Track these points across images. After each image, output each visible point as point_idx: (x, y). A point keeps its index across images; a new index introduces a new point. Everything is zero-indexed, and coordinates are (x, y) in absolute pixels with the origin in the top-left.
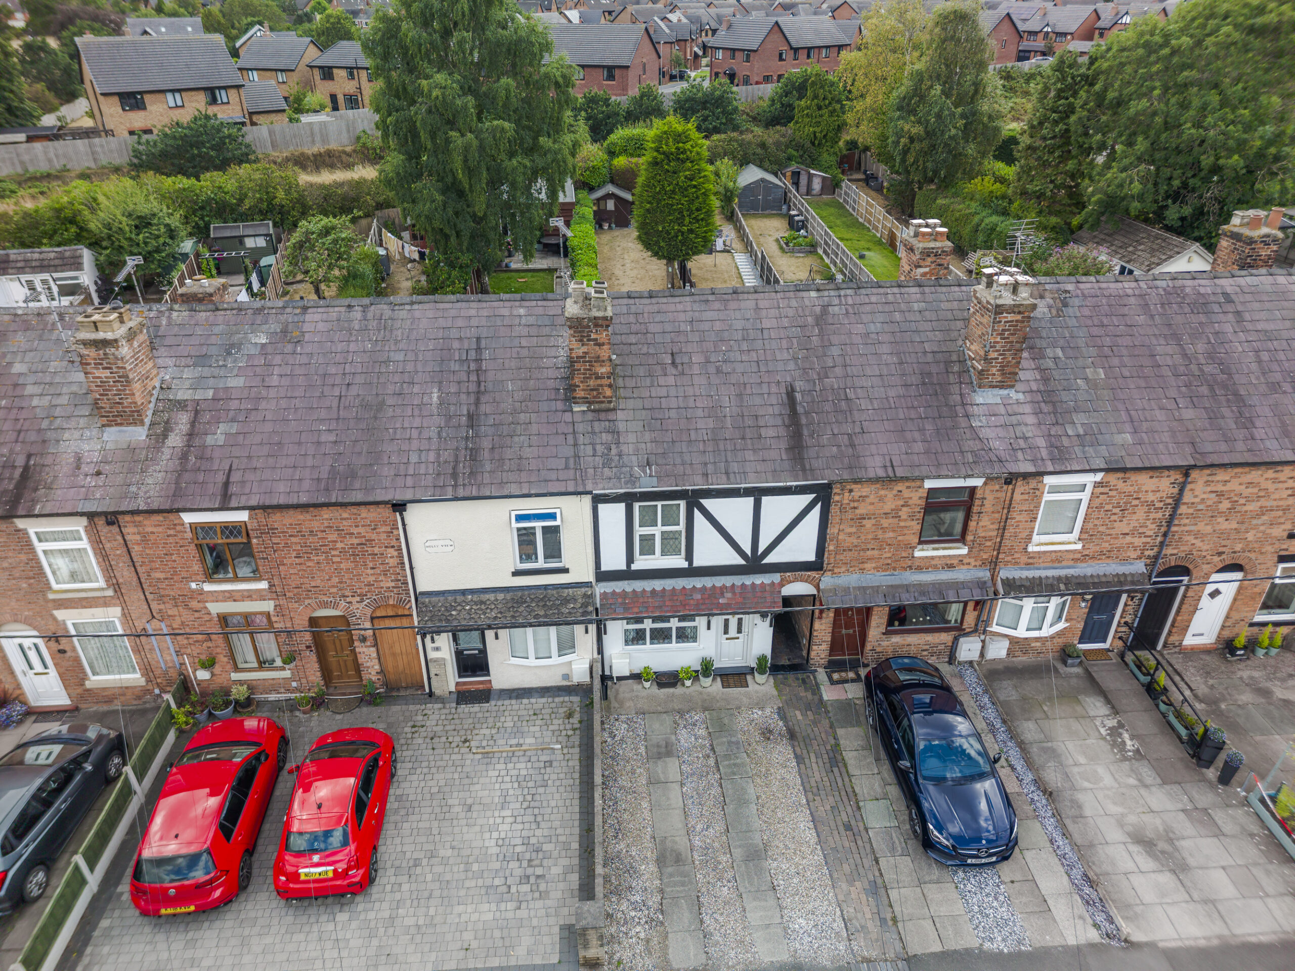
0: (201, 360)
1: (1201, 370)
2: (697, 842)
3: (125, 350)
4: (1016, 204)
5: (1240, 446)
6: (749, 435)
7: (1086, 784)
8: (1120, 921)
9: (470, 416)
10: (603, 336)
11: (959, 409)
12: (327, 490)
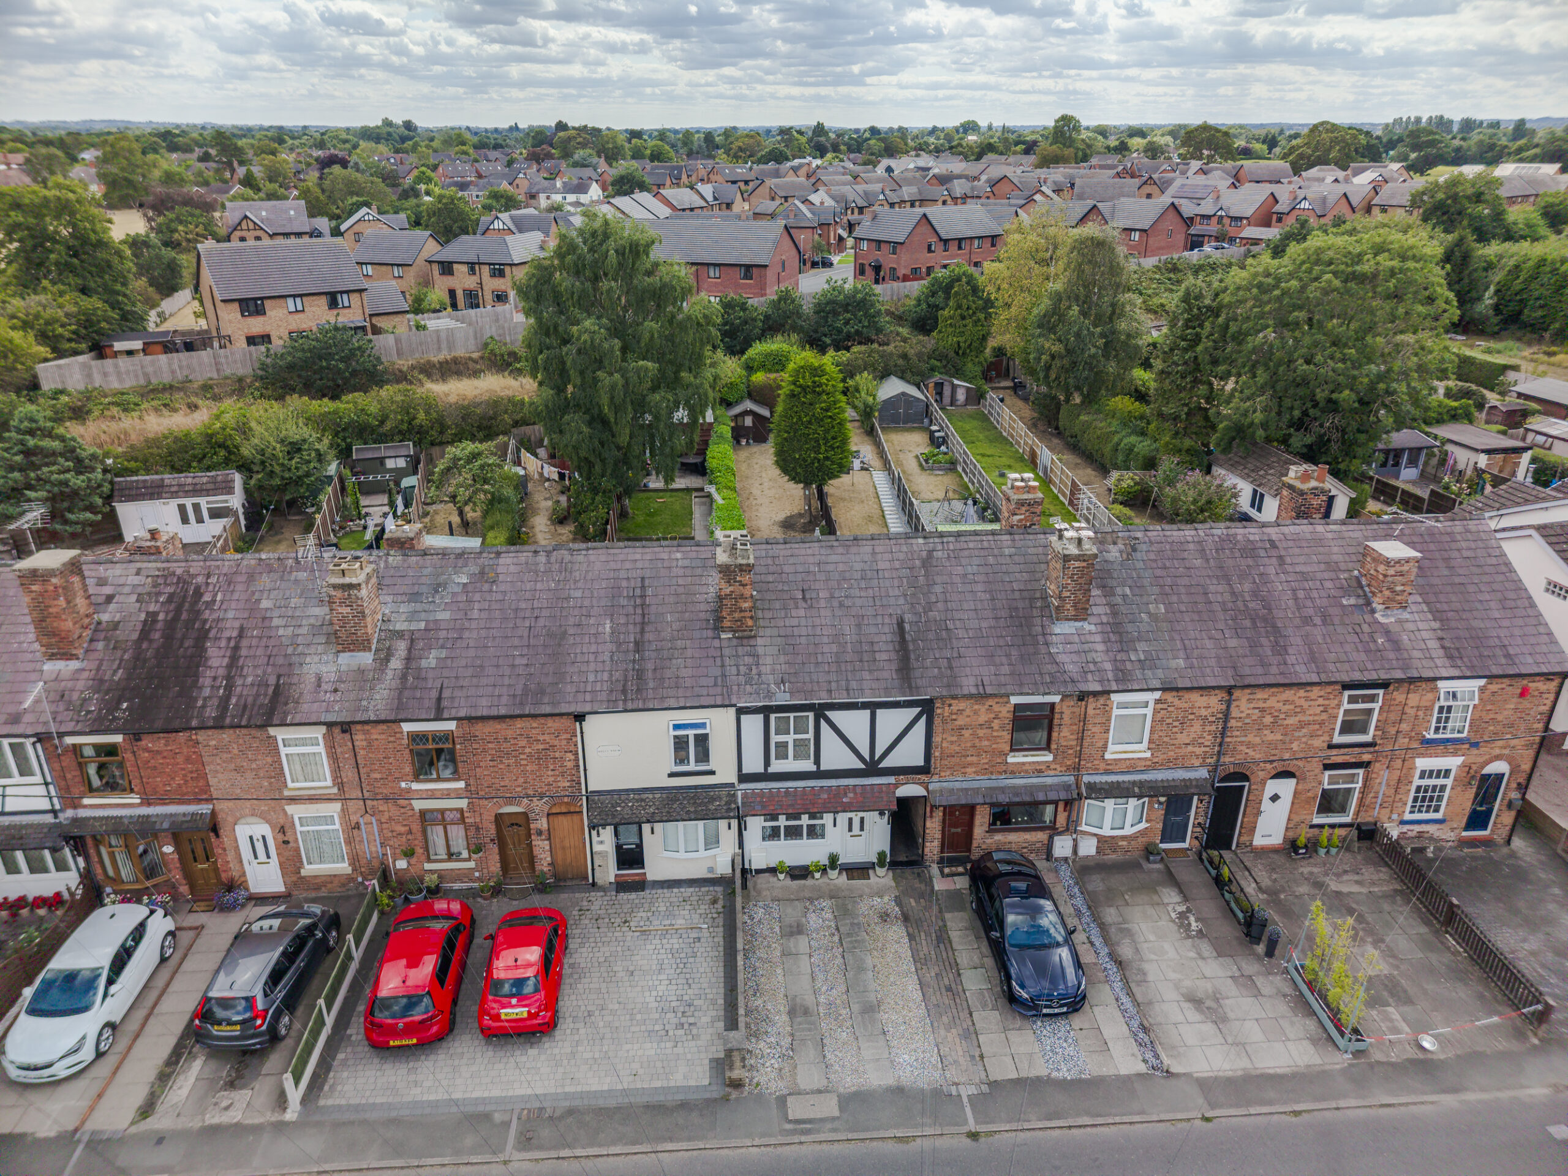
0: (414, 597)
1: (1246, 606)
2: (822, 999)
3: (364, 592)
4: (1152, 426)
5: (1274, 670)
6: (865, 658)
7: (1153, 957)
8: (1163, 1056)
9: (637, 643)
10: (746, 579)
11: (1040, 638)
12: (521, 704)
